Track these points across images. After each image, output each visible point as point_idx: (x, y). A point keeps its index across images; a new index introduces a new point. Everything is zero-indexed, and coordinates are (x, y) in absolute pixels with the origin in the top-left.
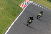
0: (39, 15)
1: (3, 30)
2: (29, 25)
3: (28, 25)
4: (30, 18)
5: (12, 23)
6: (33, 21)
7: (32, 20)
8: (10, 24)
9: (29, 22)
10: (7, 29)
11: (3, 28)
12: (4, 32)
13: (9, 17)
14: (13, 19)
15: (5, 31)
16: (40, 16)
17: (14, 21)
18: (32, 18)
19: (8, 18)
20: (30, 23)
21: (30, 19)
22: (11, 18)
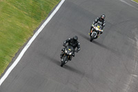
0: (95, 30)
1: (7, 57)
2: (68, 63)
3: (63, 65)
4: (69, 42)
5: (30, 38)
6: (78, 51)
7: (74, 47)
8: (25, 39)
9: (67, 55)
10: (17, 55)
11: (6, 52)
12: (7, 63)
13: (21, 22)
14: (34, 27)
15: (11, 59)
16: (98, 32)
17: (35, 32)
18: (73, 43)
19: (18, 24)
20: (69, 58)
21: (69, 45)
22: (28, 23)
